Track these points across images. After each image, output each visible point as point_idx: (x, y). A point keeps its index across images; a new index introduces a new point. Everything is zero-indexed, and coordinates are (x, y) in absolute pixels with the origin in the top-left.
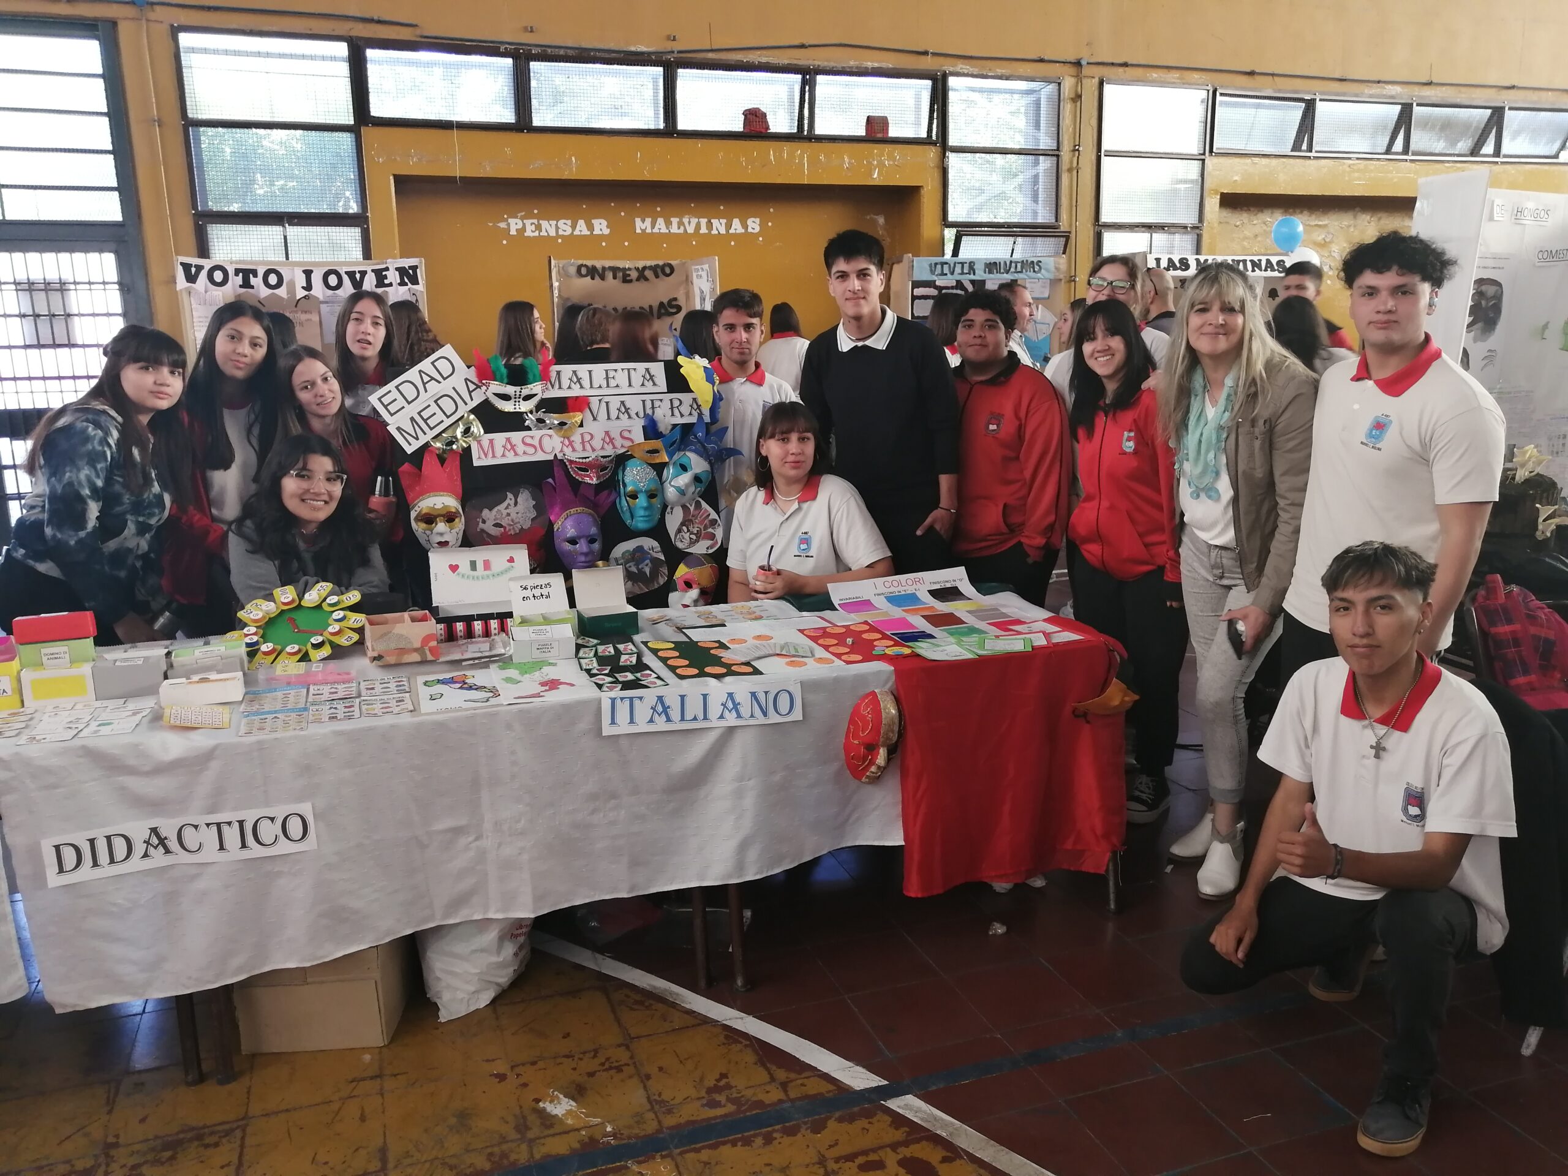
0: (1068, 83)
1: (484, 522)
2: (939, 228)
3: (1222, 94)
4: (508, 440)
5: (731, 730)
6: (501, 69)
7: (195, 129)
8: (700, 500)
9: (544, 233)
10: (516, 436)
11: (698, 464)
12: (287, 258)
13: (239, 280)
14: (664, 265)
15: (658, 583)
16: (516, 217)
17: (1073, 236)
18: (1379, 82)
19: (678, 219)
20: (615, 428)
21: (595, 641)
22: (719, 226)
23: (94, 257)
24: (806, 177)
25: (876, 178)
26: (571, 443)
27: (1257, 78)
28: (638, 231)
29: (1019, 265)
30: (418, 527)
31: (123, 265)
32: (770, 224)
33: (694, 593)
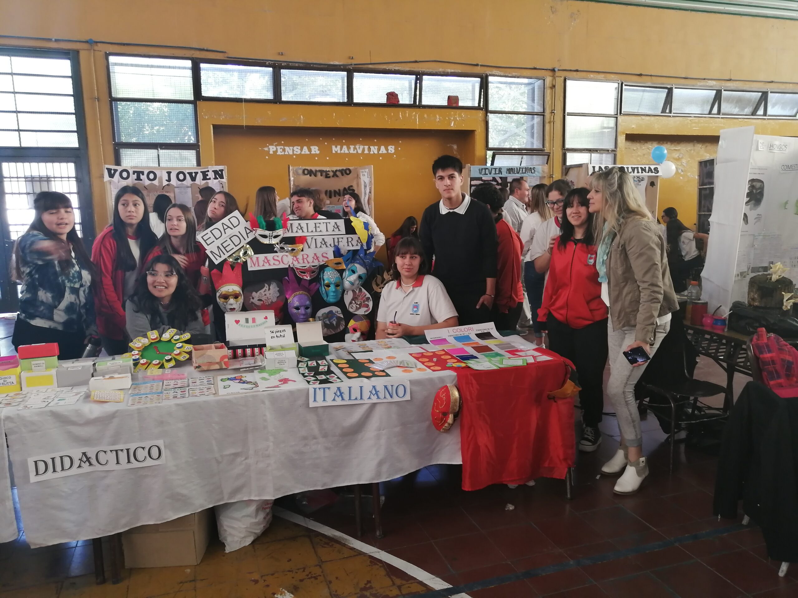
0: (548, 80)
1: (253, 298)
2: (484, 151)
3: (626, 85)
4: (266, 257)
5: (374, 405)
6: (266, 73)
7: (116, 102)
8: (362, 287)
9: (286, 153)
10: (270, 256)
11: (361, 270)
12: (159, 165)
13: (135, 176)
14: (346, 169)
15: (340, 329)
16: (273, 145)
17: (551, 155)
18: (704, 79)
19: (353, 146)
20: (319, 252)
21: (307, 359)
22: (374, 150)
23: (64, 165)
24: (417, 126)
25: (453, 126)
26: (297, 260)
27: (643, 77)
28: (334, 152)
29: (524, 170)
30: (220, 301)
31: (77, 169)
32: (399, 149)
33: (358, 334)
